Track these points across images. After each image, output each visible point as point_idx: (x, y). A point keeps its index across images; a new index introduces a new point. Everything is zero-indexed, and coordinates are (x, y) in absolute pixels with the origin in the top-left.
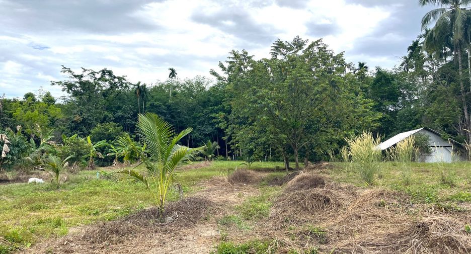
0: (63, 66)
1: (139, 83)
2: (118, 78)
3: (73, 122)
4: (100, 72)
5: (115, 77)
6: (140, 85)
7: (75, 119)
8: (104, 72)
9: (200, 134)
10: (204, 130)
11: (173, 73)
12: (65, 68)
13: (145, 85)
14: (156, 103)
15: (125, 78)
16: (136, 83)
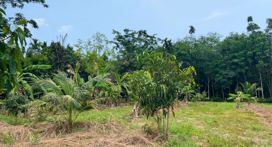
0: (113, 30)
1: (166, 39)
2: (150, 37)
3: (122, 66)
4: (138, 32)
5: (148, 36)
6: (167, 40)
7: (124, 63)
8: (140, 33)
9: (223, 78)
10: (227, 74)
11: (192, 30)
12: (114, 31)
13: (170, 40)
14: (182, 52)
15: (155, 36)
16: (164, 39)
